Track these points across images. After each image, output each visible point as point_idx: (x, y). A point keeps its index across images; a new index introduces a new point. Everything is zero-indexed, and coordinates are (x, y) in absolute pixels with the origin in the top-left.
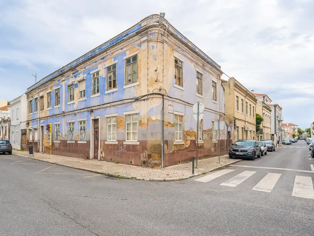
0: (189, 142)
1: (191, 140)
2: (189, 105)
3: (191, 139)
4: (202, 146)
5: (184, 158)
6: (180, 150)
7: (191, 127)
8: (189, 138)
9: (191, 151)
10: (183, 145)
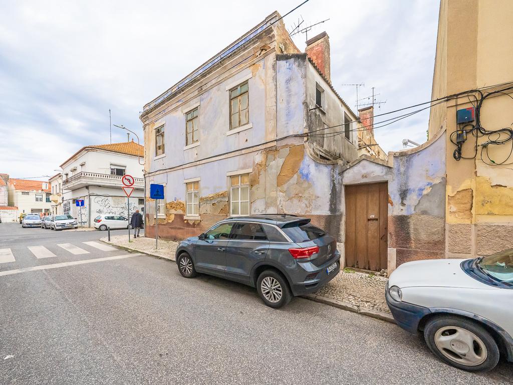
0: (173, 217)
1: (175, 215)
2: (172, 170)
3: (176, 212)
4: (196, 223)
5: (165, 235)
6: (161, 224)
7: (175, 198)
8: (173, 211)
9: (175, 228)
10: (165, 219)
